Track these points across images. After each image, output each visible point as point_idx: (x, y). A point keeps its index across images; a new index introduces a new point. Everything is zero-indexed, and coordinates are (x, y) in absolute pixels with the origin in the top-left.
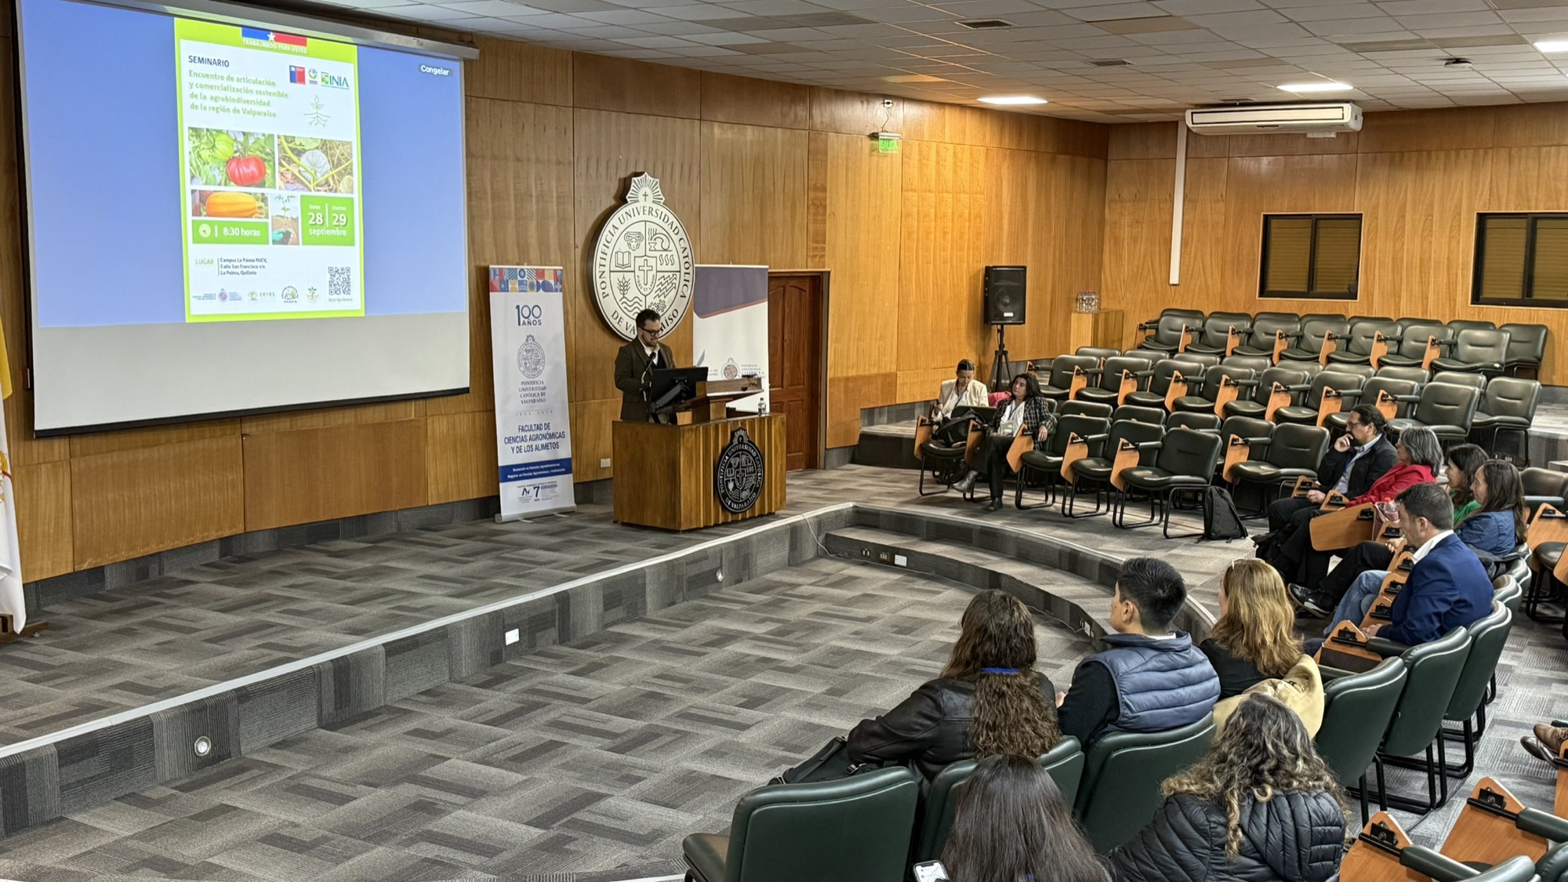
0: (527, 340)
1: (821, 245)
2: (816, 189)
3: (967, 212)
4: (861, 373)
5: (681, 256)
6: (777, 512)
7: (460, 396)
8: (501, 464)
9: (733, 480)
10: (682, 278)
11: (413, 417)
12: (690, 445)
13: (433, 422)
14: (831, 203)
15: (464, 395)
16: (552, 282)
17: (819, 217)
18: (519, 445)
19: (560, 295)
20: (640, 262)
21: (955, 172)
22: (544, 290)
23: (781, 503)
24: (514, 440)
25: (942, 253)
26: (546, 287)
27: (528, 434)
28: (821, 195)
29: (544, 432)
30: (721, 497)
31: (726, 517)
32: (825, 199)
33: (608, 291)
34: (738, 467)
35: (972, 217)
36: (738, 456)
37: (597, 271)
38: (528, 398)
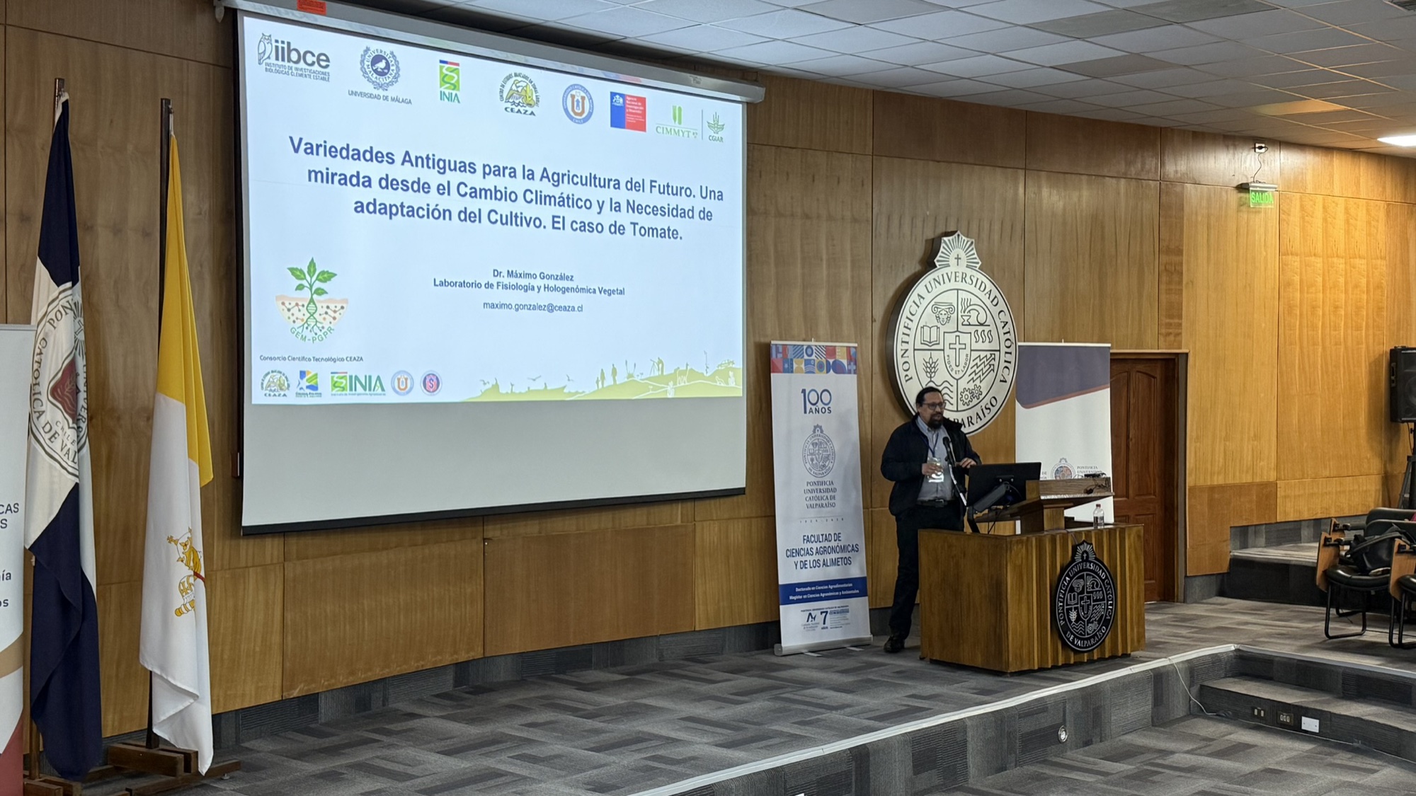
0: (814, 432)
1: (1176, 321)
2: (1169, 251)
3: (1364, 281)
4: (1230, 481)
5: (1001, 332)
6: (1132, 653)
7: (735, 498)
8: (782, 581)
9: (1076, 608)
10: (1003, 359)
11: (679, 522)
12: (1018, 562)
13: (703, 528)
14: (1188, 270)
15: (740, 497)
16: (845, 362)
17: (1173, 287)
18: (803, 559)
19: (852, 379)
20: (951, 338)
21: (1347, 232)
22: (836, 372)
23: (1139, 641)
24: (798, 553)
25: (1333, 332)
26: (838, 368)
27: (815, 546)
28: (1175, 259)
29: (833, 544)
30: (1060, 631)
31: (1068, 658)
32: (1181, 264)
33: (911, 373)
34: (1082, 592)
35: (1371, 287)
36: (1082, 577)
37: (899, 348)
38: (814, 502)
